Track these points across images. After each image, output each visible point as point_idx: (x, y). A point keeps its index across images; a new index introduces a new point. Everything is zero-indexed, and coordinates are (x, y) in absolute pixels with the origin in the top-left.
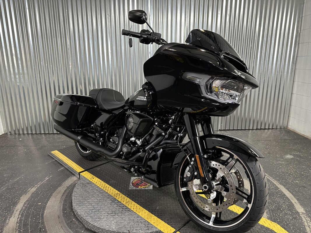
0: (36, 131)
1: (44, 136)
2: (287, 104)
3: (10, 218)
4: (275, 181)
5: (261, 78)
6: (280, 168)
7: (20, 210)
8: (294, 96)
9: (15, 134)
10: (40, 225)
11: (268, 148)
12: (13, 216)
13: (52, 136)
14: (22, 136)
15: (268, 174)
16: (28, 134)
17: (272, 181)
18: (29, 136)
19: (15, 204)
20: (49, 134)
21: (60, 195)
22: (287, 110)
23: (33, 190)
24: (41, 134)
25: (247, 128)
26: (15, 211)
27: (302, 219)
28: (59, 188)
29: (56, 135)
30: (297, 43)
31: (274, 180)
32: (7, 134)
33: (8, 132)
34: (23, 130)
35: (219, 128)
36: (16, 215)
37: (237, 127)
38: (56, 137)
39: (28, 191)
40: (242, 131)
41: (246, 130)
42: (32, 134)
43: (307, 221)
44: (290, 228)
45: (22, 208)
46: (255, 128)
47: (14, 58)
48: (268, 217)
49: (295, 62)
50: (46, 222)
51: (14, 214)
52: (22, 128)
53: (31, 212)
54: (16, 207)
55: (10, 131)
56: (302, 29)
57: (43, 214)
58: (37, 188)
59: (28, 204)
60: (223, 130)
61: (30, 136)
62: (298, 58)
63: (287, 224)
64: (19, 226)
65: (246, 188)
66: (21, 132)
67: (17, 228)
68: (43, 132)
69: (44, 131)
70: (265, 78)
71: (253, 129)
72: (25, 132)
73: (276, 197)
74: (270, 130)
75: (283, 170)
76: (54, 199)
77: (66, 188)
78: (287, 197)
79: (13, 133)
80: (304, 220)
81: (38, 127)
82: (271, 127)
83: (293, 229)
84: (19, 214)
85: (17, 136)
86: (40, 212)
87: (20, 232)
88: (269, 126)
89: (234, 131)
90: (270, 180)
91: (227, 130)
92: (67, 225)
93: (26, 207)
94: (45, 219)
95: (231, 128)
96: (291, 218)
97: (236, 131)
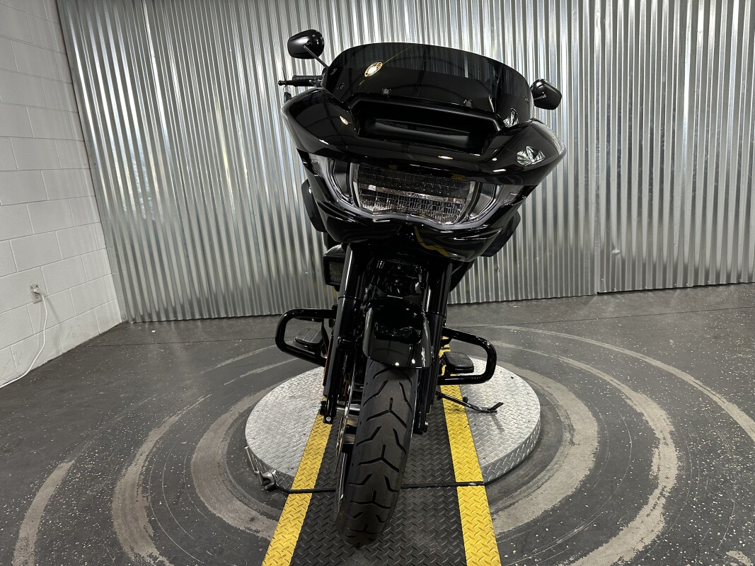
0: (184, 314)
1: (200, 324)
3: (128, 466)
4: (718, 395)
5: (695, 156)
6: (737, 368)
7: (147, 454)
9: (144, 322)
10: (183, 478)
11: (717, 327)
12: (135, 464)
13: (216, 322)
14: (157, 325)
15: (701, 381)
16: (168, 321)
17: (709, 394)
18: (170, 325)
19: (138, 444)
20: (210, 319)
21: (224, 428)
23: (175, 419)
24: (194, 319)
25: (669, 284)
26: (138, 456)
28: (223, 416)
29: (225, 320)
31: (714, 393)
32: (127, 322)
33: (130, 319)
34: (158, 314)
35: (597, 289)
36: (139, 461)
37: (644, 284)
38: (224, 325)
39: (164, 422)
40: (656, 292)
41: (667, 291)
42: (176, 321)
44: (732, 488)
45: (151, 450)
46: (690, 283)
47: (134, 162)
48: (679, 466)
50: (194, 472)
51: (136, 459)
52: (157, 310)
53: (166, 456)
54: (140, 448)
55: (133, 317)
57: (189, 460)
58: (180, 416)
59: (163, 443)
60: (608, 293)
61: (172, 325)
63: (726, 481)
64: (144, 479)
65: (639, 411)
66: (155, 319)
67: (141, 482)
68: (197, 316)
69: (201, 314)
70: (706, 155)
71: (685, 288)
72: (163, 319)
73: (712, 426)
74: (732, 287)
75: (745, 372)
76: (212, 434)
77: (237, 416)
78: (740, 427)
79: (139, 320)
81: (187, 307)
82: (734, 280)
83: (739, 490)
84: (146, 460)
85: (147, 326)
86: (183, 456)
87: (145, 490)
88: (729, 277)
89: (636, 294)
90: (706, 392)
91: (619, 292)
92: (234, 478)
93: (159, 449)
94: (192, 468)
95: (628, 287)
96: (739, 468)
97: (640, 294)
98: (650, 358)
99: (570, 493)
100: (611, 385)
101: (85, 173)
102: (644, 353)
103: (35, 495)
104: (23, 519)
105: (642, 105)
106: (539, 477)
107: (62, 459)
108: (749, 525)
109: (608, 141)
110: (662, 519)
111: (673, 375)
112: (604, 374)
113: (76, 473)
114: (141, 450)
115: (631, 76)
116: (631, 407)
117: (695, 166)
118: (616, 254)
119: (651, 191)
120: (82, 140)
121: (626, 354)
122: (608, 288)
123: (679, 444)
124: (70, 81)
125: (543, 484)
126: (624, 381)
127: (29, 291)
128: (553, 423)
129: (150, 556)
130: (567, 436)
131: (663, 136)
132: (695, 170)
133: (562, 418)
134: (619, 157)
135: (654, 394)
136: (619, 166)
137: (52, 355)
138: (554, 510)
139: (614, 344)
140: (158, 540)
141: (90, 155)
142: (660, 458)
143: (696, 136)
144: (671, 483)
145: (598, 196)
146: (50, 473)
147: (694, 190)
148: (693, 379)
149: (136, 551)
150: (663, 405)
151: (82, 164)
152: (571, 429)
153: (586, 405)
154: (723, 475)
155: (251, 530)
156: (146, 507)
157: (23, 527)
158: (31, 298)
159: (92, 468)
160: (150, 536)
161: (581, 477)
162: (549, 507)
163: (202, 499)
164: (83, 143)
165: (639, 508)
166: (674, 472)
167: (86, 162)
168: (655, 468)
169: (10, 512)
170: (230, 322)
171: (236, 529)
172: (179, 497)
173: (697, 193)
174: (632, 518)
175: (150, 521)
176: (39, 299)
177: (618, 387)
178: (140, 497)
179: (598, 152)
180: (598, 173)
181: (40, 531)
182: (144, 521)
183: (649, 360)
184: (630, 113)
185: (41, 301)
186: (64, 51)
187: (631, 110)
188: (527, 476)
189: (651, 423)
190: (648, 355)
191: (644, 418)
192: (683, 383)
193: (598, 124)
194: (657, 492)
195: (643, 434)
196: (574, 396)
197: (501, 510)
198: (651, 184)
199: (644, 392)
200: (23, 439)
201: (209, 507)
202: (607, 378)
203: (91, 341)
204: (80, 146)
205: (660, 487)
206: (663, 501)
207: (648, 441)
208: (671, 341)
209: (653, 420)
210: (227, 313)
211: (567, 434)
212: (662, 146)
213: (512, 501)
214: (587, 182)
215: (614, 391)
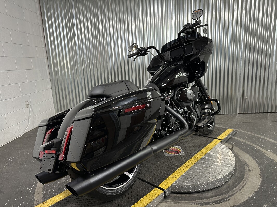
25: (265, 111)
35: (238, 112)
37: (256, 111)
40: (261, 114)
41: (265, 113)
46: (274, 111)
60: (242, 113)
71: (271, 112)
89: (253, 114)
91: (246, 113)
95: (250, 111)
97: (255, 114)
98: (268, 138)
99: (256, 190)
100: (257, 148)
101: (46, 60)
102: (265, 136)
103: (37, 183)
104: (34, 192)
105: (259, 43)
106: (241, 183)
109: (245, 56)
112: (252, 144)
115: (255, 32)
116: (268, 157)
118: (246, 99)
119: (260, 76)
120: (45, 47)
121: (258, 137)
122: (242, 111)
124: (42, 25)
125: (244, 186)
126: (261, 147)
127: (25, 103)
128: (239, 162)
130: (246, 167)
131: (266, 55)
133: (242, 160)
134: (249, 63)
136: (249, 66)
137: (32, 128)
138: (252, 196)
139: (251, 132)
141: (48, 53)
145: (240, 77)
151: (45, 57)
152: (247, 165)
153: (249, 155)
157: (35, 195)
158: (25, 106)
161: (259, 184)
162: (250, 196)
164: (45, 49)
167: (46, 56)
169: (29, 189)
176: (28, 106)
177: (260, 149)
179: (241, 60)
180: (241, 68)
181: (43, 197)
183: (268, 139)
184: (254, 46)
185: (29, 107)
186: (40, 14)
187: (254, 45)
188: (236, 183)
191: (275, 161)
193: (242, 50)
196: (243, 152)
197: (230, 196)
199: (271, 151)
200: (27, 160)
202: (254, 145)
204: (44, 49)
208: (274, 132)
211: (247, 167)
212: (266, 59)
213: (234, 193)
214: (236, 71)
215: (259, 150)
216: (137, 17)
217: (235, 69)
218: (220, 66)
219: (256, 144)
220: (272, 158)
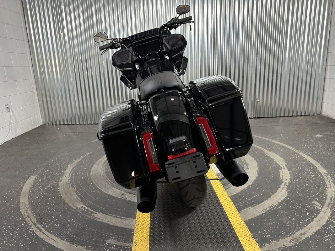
0: (71, 122)
1: (79, 126)
2: (320, 90)
3: (62, 177)
4: (302, 153)
5: (291, 63)
6: (308, 144)
7: (69, 173)
8: (327, 81)
10: (88, 181)
11: (298, 130)
13: (86, 125)
14: (59, 126)
15: (295, 148)
16: (64, 124)
17: (298, 153)
18: (65, 126)
19: (64, 169)
20: (83, 124)
21: (102, 164)
22: (320, 96)
23: (78, 160)
24: (76, 124)
25: (278, 115)
26: (65, 173)
27: (323, 177)
28: (100, 160)
29: (90, 125)
30: (329, 26)
31: (300, 152)
32: (45, 125)
33: (46, 123)
34: (60, 122)
36: (67, 175)
37: (268, 115)
38: (90, 127)
39: (74, 162)
40: (273, 118)
41: (277, 118)
42: (68, 124)
43: (328, 178)
44: (311, 182)
45: (71, 171)
46: (286, 115)
48: (290, 176)
49: (327, 46)
50: (93, 179)
51: (65, 175)
52: (59, 120)
53: (78, 173)
55: (48, 122)
56: (333, 11)
57: (89, 175)
58: (80, 159)
59: (75, 169)
60: (254, 118)
61: (67, 126)
62: (331, 41)
63: (308, 180)
64: (71, 181)
66: (58, 123)
67: (70, 183)
68: (78, 123)
69: (79, 122)
70: (295, 63)
71: (284, 117)
72: (62, 123)
74: (302, 117)
75: (311, 145)
76: (97, 166)
78: (311, 163)
79: (50, 124)
80: (325, 177)
81: (73, 119)
82: (303, 114)
83: (313, 183)
84: (69, 175)
85: (54, 126)
86: (86, 173)
87: (72, 185)
88: (301, 113)
89: (265, 119)
90: (297, 152)
91: (258, 118)
92: (111, 181)
93: (74, 171)
94: (91, 178)
95: (262, 116)
96: (313, 176)
97: (267, 119)
99: (250, 185)
100: (260, 150)
101: (29, 56)
102: (271, 139)
103: (22, 188)
104: (20, 196)
105: (271, 40)
107: (31, 175)
108: (318, 193)
109: (257, 55)
110: (286, 192)
111: (284, 146)
113: (39, 180)
114: (66, 171)
116: (269, 157)
117: (290, 67)
118: (258, 102)
119: (273, 76)
120: (28, 41)
121: (264, 139)
122: (254, 116)
123: (289, 169)
124: (23, 14)
126: (265, 148)
127: (4, 106)
129: (82, 207)
131: (278, 54)
132: (290, 68)
133: (242, 160)
134: (261, 62)
135: (277, 152)
136: (261, 66)
137: (14, 136)
139: (259, 135)
140: (83, 201)
141: (31, 48)
142: (283, 173)
143: (292, 54)
144: (288, 181)
145: (251, 77)
146: (27, 180)
147: (290, 77)
148: (291, 147)
149: (75, 206)
150: (281, 156)
151: (27, 52)
152: (247, 164)
154: (307, 178)
155: (123, 198)
156: (75, 191)
157: (21, 198)
158: (5, 110)
159: (46, 178)
160: (80, 201)
163: (99, 188)
164: (28, 42)
165: (277, 189)
166: (289, 178)
167: (29, 51)
168: (281, 176)
169: (13, 193)
170: (93, 126)
171: (117, 198)
172: (88, 188)
173: (291, 78)
174: (275, 192)
175: (78, 196)
177: (263, 150)
178: (71, 188)
179: (252, 59)
180: (252, 68)
181: (29, 200)
182: (75, 196)
183: (273, 141)
184: (266, 44)
185: (10, 111)
187: (266, 42)
189: (277, 162)
190: (273, 139)
191: (275, 160)
192: (288, 149)
193: (253, 47)
194: (283, 184)
195: (275, 166)
198: (273, 73)
199: (273, 152)
200: (10, 168)
201: (103, 191)
202: (258, 147)
203: (30, 131)
204: (27, 43)
205: (284, 182)
206: (286, 187)
207: (278, 168)
209: (278, 161)
210: (91, 122)
211: (246, 166)
212: (278, 58)
213: (228, 187)
214: (247, 71)
215: (261, 151)
216: (137, 7)
217: (247, 68)
218: (230, 65)
219: (260, 146)
220: (272, 158)
